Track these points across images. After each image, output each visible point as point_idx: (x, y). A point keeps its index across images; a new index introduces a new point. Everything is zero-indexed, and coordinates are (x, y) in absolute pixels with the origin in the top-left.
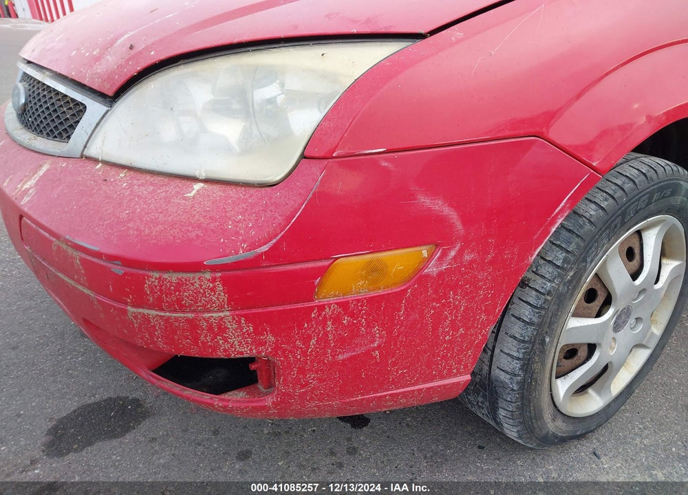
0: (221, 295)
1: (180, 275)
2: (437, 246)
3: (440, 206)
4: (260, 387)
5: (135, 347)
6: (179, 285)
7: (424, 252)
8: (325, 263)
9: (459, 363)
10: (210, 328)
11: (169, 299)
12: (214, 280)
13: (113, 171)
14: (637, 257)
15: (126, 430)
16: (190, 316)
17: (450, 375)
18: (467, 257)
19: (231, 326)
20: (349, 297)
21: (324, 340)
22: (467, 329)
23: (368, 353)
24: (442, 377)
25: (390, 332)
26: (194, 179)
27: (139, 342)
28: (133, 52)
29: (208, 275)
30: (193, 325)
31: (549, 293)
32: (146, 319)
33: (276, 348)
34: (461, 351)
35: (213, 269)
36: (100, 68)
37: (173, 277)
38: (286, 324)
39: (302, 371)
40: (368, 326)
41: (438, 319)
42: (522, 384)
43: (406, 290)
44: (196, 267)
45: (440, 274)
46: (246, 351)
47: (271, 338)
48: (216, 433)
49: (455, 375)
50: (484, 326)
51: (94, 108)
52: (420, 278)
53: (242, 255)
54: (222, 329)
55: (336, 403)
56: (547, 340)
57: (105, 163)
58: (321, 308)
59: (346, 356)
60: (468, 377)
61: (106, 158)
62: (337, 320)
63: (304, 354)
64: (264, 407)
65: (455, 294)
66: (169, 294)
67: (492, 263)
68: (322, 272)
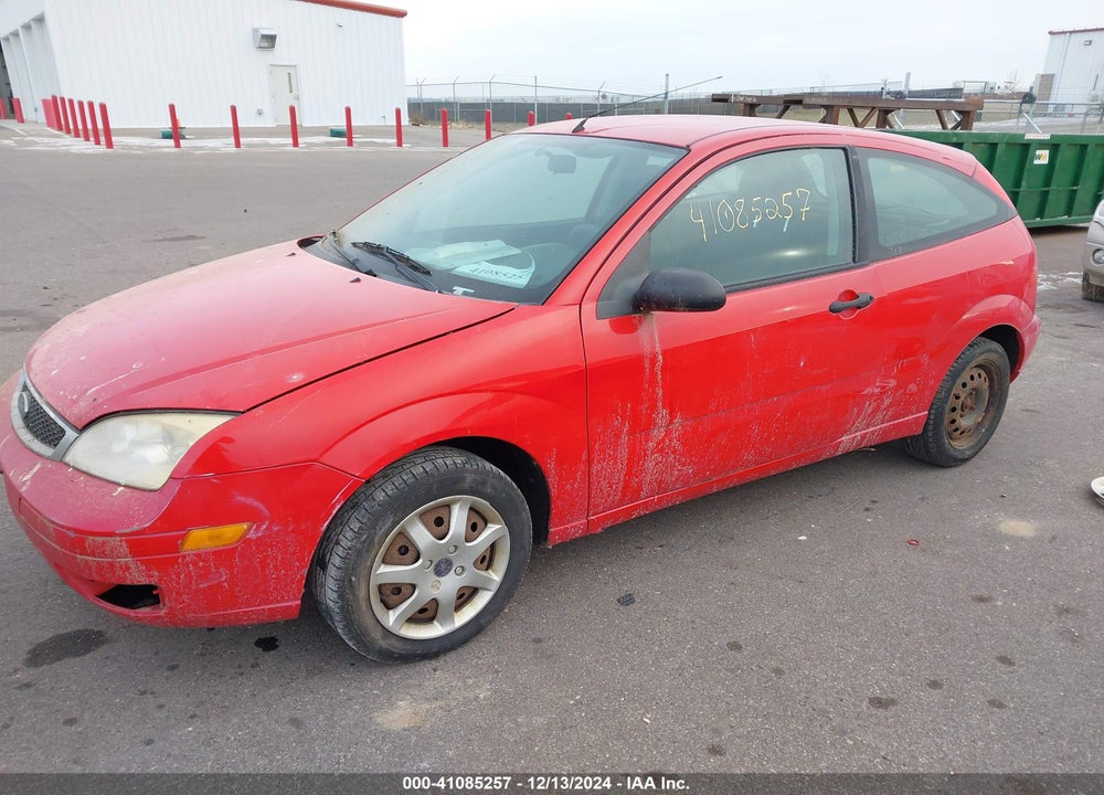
0: (125, 549)
1: (104, 538)
2: (254, 523)
3: (250, 501)
4: (161, 605)
5: (82, 579)
6: (104, 543)
7: (245, 526)
8: (183, 532)
9: (289, 592)
10: (121, 567)
11: (98, 551)
12: (121, 541)
13: (77, 474)
14: (445, 524)
15: (88, 651)
16: (110, 560)
17: (283, 600)
18: (275, 529)
19: (132, 566)
20: (201, 551)
21: (189, 575)
22: (287, 571)
23: (220, 584)
24: (278, 602)
25: (232, 573)
26: (119, 485)
27: (84, 575)
28: (95, 403)
29: (118, 539)
30: (111, 565)
31: (350, 549)
32: (87, 562)
33: (161, 580)
34: (286, 585)
35: (121, 535)
36: (75, 411)
37: (100, 539)
38: (164, 566)
39: (178, 594)
40: (217, 568)
41: (264, 565)
42: (341, 608)
43: (237, 548)
44: (111, 534)
45: (259, 538)
46: (144, 581)
47: (156, 573)
48: (156, 654)
49: (288, 601)
50: (299, 568)
51: (70, 434)
52: (244, 540)
53: (136, 528)
54: (128, 568)
55: (207, 615)
56: (353, 579)
57: (74, 468)
58: (184, 557)
59: (205, 585)
60: (299, 602)
61: (76, 466)
62: (195, 564)
63: (178, 583)
64: (160, 617)
65: (272, 549)
66: (98, 548)
67: (293, 531)
68: (183, 537)
